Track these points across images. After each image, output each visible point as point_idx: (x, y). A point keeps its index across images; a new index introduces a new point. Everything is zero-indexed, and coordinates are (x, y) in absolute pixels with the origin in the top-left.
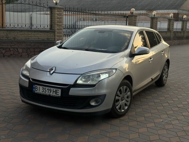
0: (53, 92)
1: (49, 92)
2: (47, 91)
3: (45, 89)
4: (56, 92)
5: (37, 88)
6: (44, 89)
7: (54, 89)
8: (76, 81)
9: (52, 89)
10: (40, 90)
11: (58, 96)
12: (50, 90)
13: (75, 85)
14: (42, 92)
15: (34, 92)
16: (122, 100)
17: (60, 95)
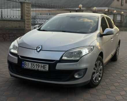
0: (41, 67)
1: (38, 67)
2: (36, 66)
3: (34, 65)
4: (44, 67)
5: (26, 64)
6: (32, 65)
7: (42, 65)
8: (62, 57)
9: (40, 64)
10: (28, 65)
11: (46, 71)
12: (39, 65)
13: (61, 61)
14: (31, 68)
15: (23, 68)
16: (97, 73)
17: (47, 70)
